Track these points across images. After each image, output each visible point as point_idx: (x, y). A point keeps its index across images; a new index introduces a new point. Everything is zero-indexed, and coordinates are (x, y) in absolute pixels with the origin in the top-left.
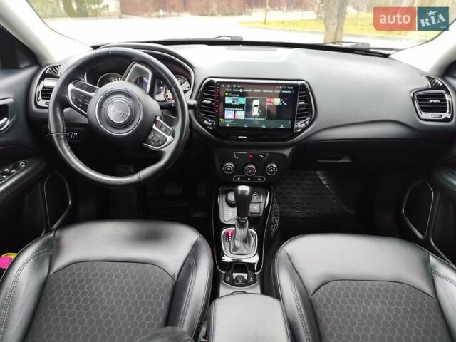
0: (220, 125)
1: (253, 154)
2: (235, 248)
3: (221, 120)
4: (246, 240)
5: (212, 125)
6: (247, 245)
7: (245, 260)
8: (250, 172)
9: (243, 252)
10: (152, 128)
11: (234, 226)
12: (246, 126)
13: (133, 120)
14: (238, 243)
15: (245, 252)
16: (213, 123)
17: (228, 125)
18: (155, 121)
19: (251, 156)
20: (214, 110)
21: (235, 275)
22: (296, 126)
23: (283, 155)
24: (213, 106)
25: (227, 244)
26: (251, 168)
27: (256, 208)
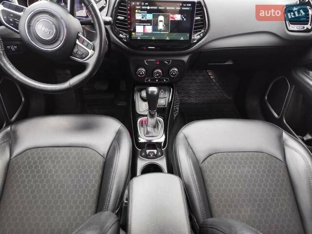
0: (133, 38)
1: (159, 61)
2: (148, 133)
3: (133, 33)
4: (155, 126)
5: (126, 38)
6: (156, 129)
7: (155, 140)
8: (158, 75)
9: (153, 135)
10: (75, 44)
11: (146, 116)
12: (153, 38)
13: (59, 37)
14: (149, 129)
15: (155, 135)
16: (126, 36)
17: (139, 38)
18: (78, 37)
19: (158, 63)
20: (126, 25)
21: (148, 151)
22: (193, 38)
23: (183, 61)
24: (126, 21)
25: (142, 129)
26: (158, 72)
27: (162, 102)
